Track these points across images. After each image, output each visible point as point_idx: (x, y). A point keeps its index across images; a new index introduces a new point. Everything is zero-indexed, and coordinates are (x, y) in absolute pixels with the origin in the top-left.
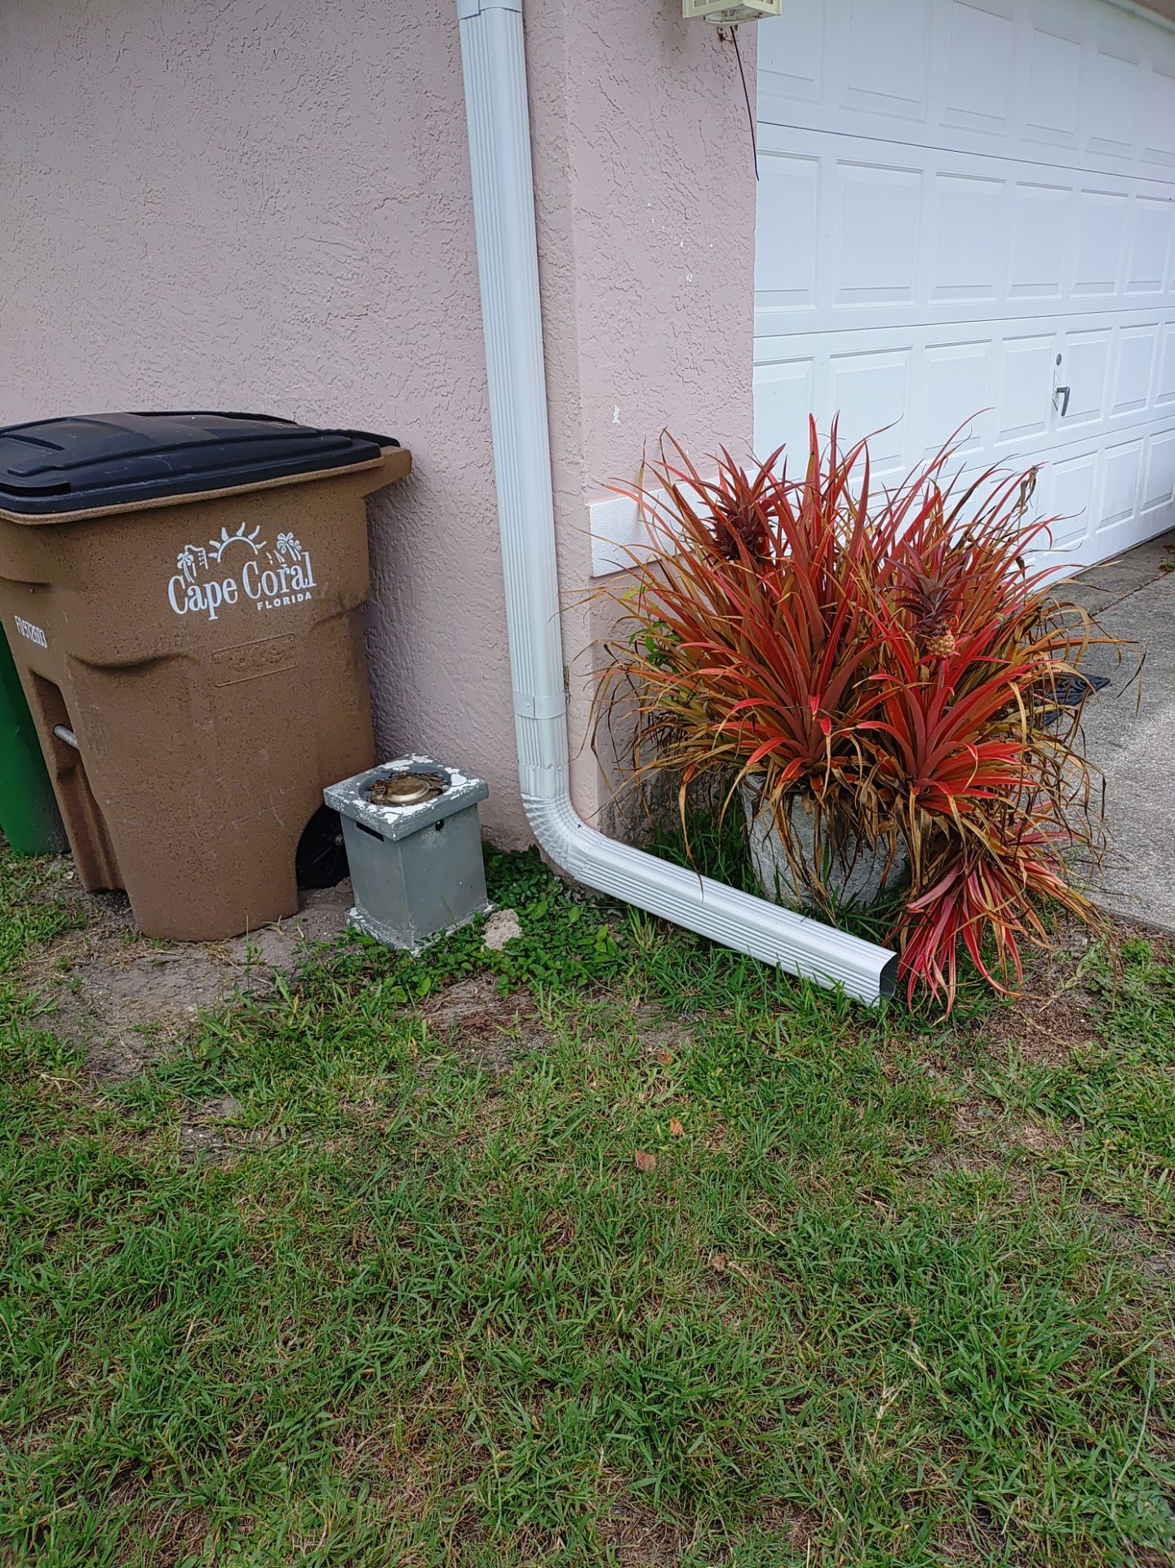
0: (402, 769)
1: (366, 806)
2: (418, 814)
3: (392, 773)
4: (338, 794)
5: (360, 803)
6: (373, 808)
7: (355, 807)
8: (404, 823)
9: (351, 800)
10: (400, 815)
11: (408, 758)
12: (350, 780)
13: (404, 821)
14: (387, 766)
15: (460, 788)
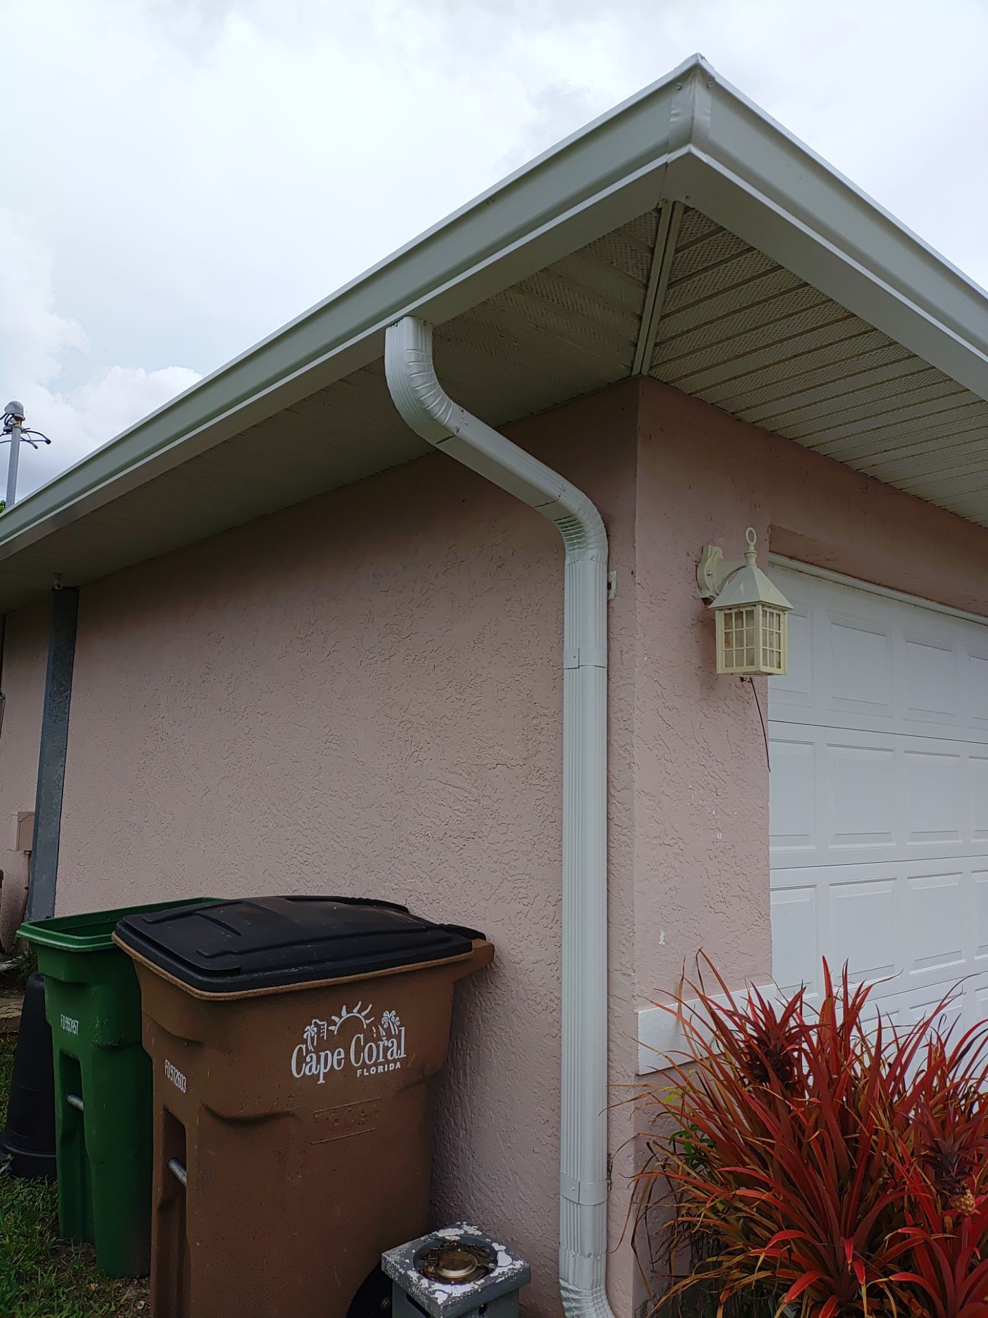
0: (453, 1238)
1: (419, 1279)
2: (466, 1296)
3: (443, 1240)
4: (396, 1259)
5: (413, 1275)
6: (425, 1282)
7: (408, 1278)
8: (452, 1305)
9: (406, 1270)
10: (450, 1295)
11: (460, 1227)
12: (407, 1245)
13: (452, 1302)
14: (441, 1234)
15: (506, 1270)
